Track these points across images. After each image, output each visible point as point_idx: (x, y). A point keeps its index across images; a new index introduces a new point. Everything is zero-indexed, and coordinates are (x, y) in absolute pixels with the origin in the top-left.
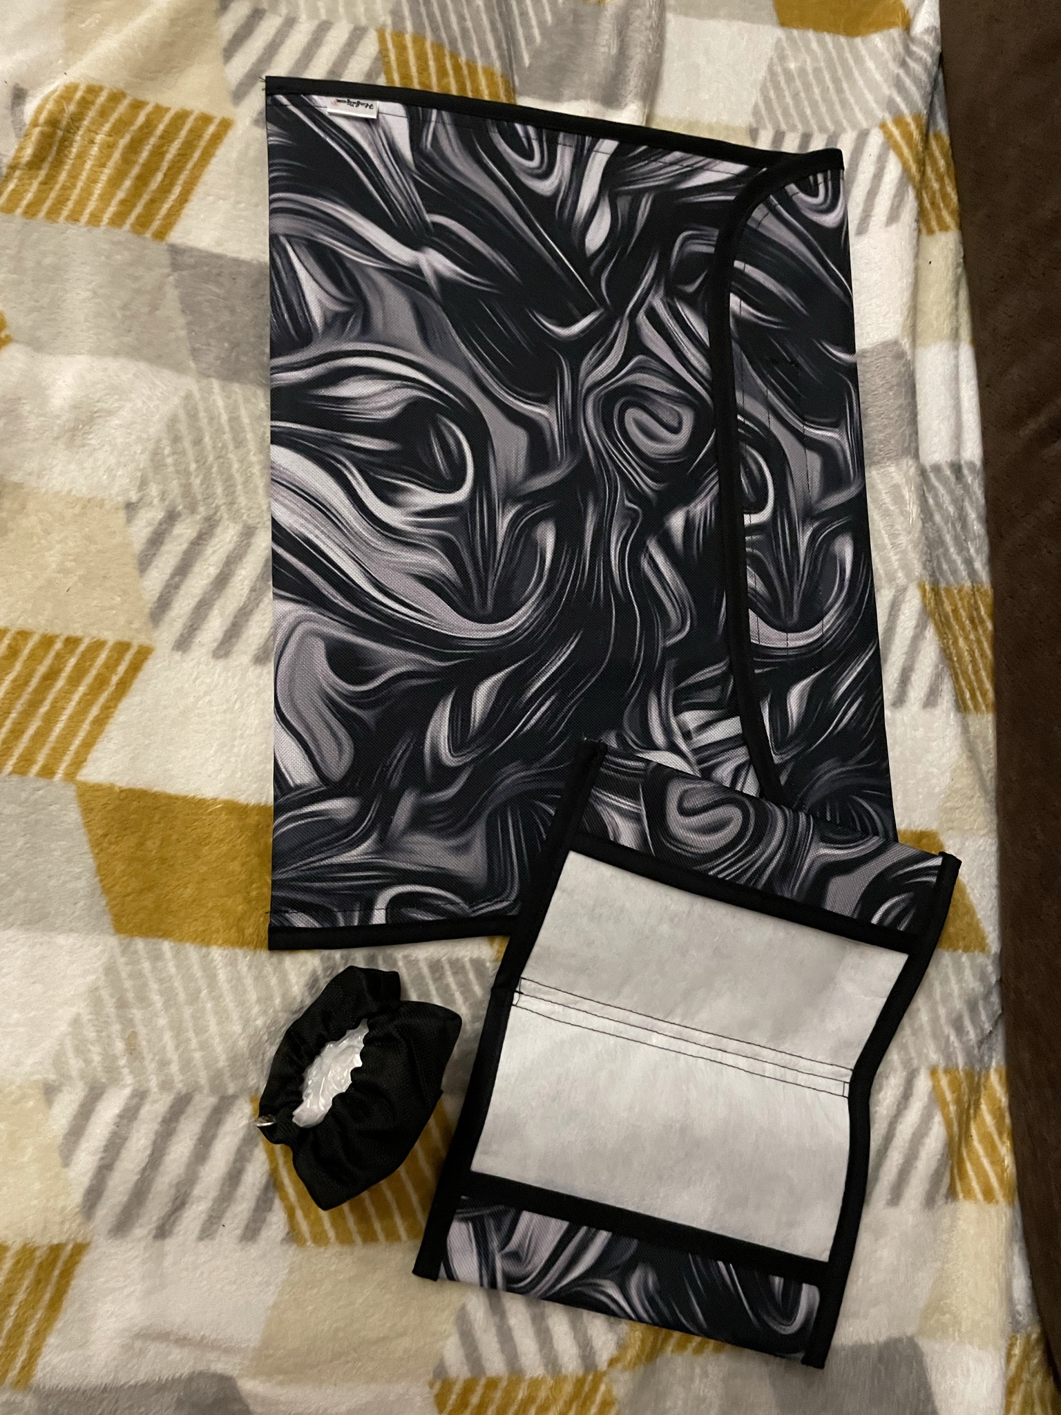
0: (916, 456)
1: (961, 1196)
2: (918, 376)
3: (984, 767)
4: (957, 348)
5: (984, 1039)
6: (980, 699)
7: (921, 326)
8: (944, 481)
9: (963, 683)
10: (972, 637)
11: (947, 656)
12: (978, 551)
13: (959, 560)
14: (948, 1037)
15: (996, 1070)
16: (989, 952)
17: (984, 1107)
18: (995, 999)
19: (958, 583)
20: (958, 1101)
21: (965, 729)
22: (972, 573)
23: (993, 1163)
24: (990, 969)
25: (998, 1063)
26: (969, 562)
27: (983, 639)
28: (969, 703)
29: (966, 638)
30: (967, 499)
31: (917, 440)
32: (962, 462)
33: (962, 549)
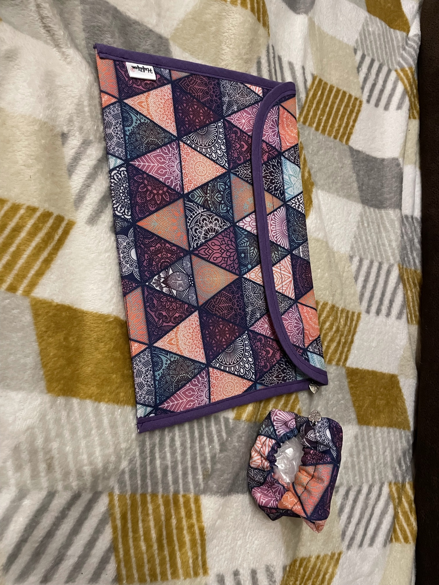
0: (401, 209)
1: (394, 541)
2: (404, 175)
5: (407, 469)
6: (414, 318)
8: (409, 223)
10: (413, 291)
12: (417, 256)
13: (411, 258)
14: (396, 468)
15: (408, 483)
16: (410, 430)
17: (404, 500)
18: (411, 451)
21: (409, 331)
22: (415, 264)
23: (408, 525)
24: (410, 438)
25: (409, 479)
26: (414, 260)
28: (410, 320)
30: (415, 233)
31: (401, 202)
32: (414, 217)
33: (412, 253)
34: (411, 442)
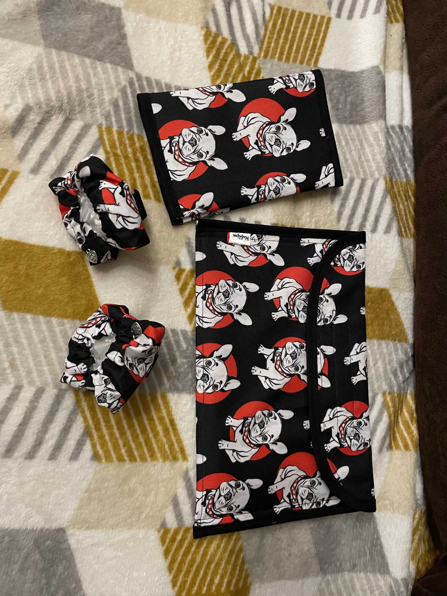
0: (385, 120)
1: (394, 448)
2: (386, 83)
3: (409, 262)
4: (402, 74)
5: (406, 380)
6: (408, 232)
7: (387, 63)
8: (396, 133)
9: (401, 224)
10: (406, 204)
11: (395, 210)
12: (409, 166)
13: (401, 170)
14: (391, 379)
15: (410, 394)
16: (409, 342)
17: (404, 410)
18: (411, 363)
19: (400, 180)
20: (394, 406)
21: (402, 244)
22: (407, 175)
23: (408, 434)
24: (409, 350)
25: (411, 391)
26: (405, 171)
27: (410, 205)
28: (404, 233)
29: (403, 204)
30: (405, 142)
31: (385, 112)
32: (403, 126)
33: (402, 165)
34: (410, 354)
